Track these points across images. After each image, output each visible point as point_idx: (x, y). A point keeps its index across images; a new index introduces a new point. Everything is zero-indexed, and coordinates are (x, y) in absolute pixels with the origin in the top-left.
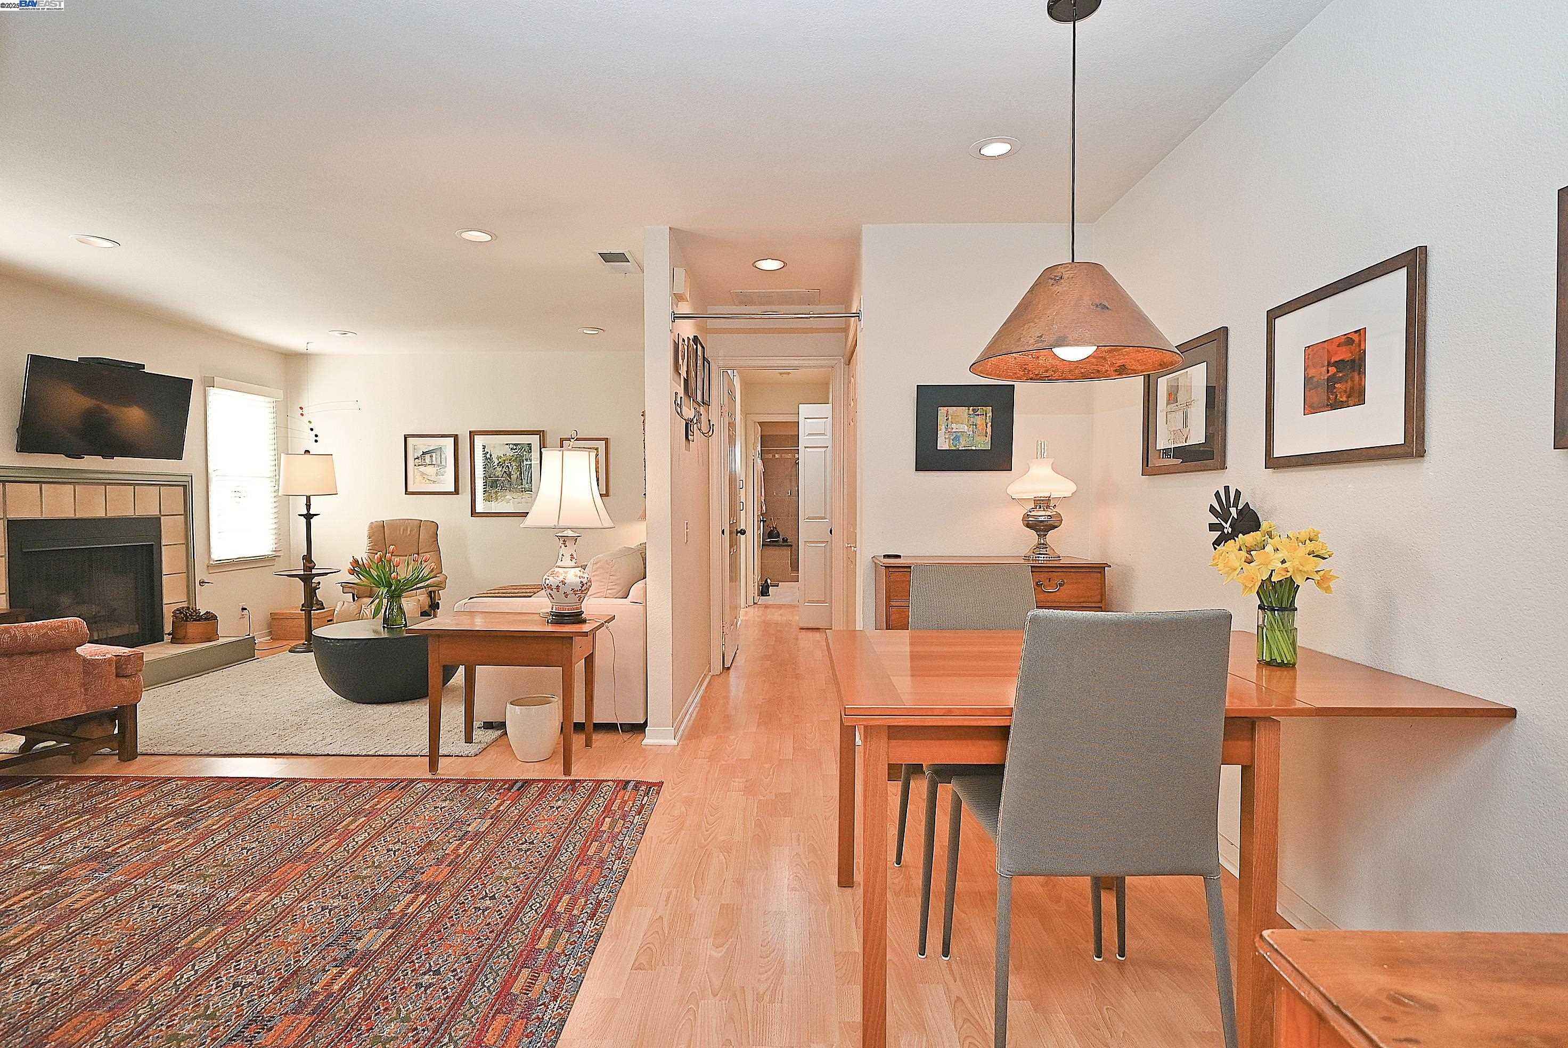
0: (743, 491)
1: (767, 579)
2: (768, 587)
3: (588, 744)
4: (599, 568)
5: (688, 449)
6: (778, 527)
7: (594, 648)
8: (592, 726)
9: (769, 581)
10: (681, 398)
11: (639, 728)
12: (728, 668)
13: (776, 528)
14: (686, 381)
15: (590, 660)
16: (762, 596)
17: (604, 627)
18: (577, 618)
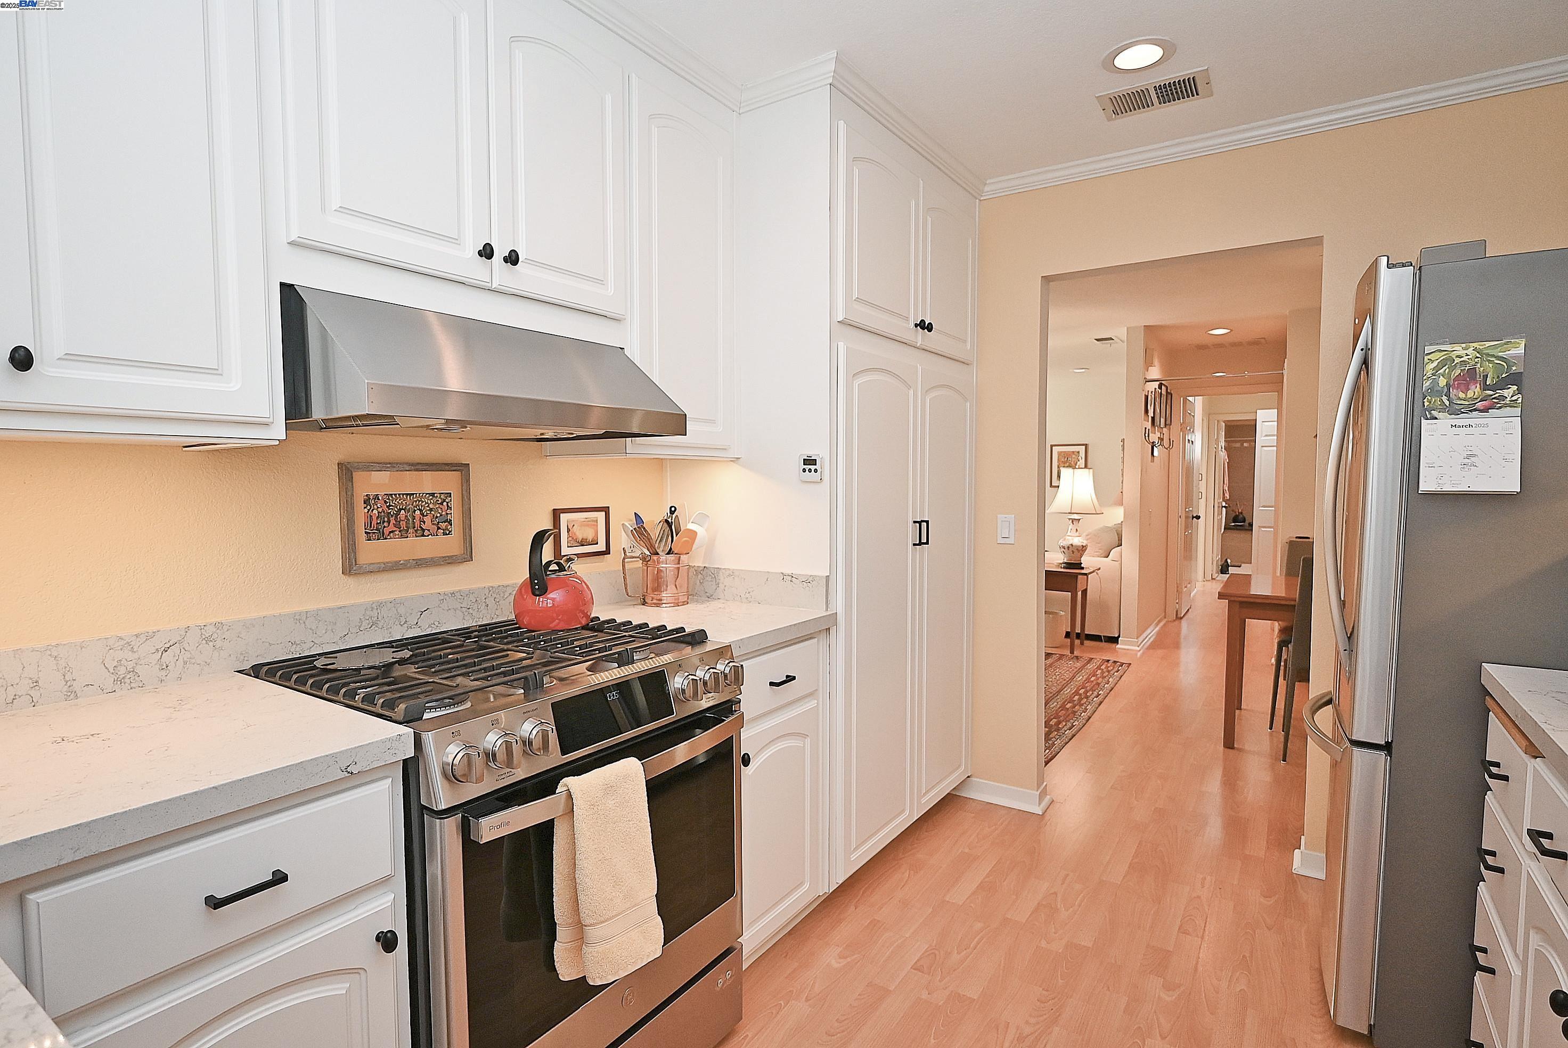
0: (1203, 483)
1: (1227, 559)
2: (1228, 566)
3: (1082, 644)
4: (1090, 538)
5: (1153, 461)
6: (1244, 512)
7: (1087, 585)
8: (1084, 636)
9: (1229, 561)
10: (1149, 430)
11: (1114, 640)
12: (1181, 618)
13: (1241, 513)
14: (1153, 418)
15: (1085, 592)
16: (1221, 573)
17: (1095, 573)
18: (1079, 566)
